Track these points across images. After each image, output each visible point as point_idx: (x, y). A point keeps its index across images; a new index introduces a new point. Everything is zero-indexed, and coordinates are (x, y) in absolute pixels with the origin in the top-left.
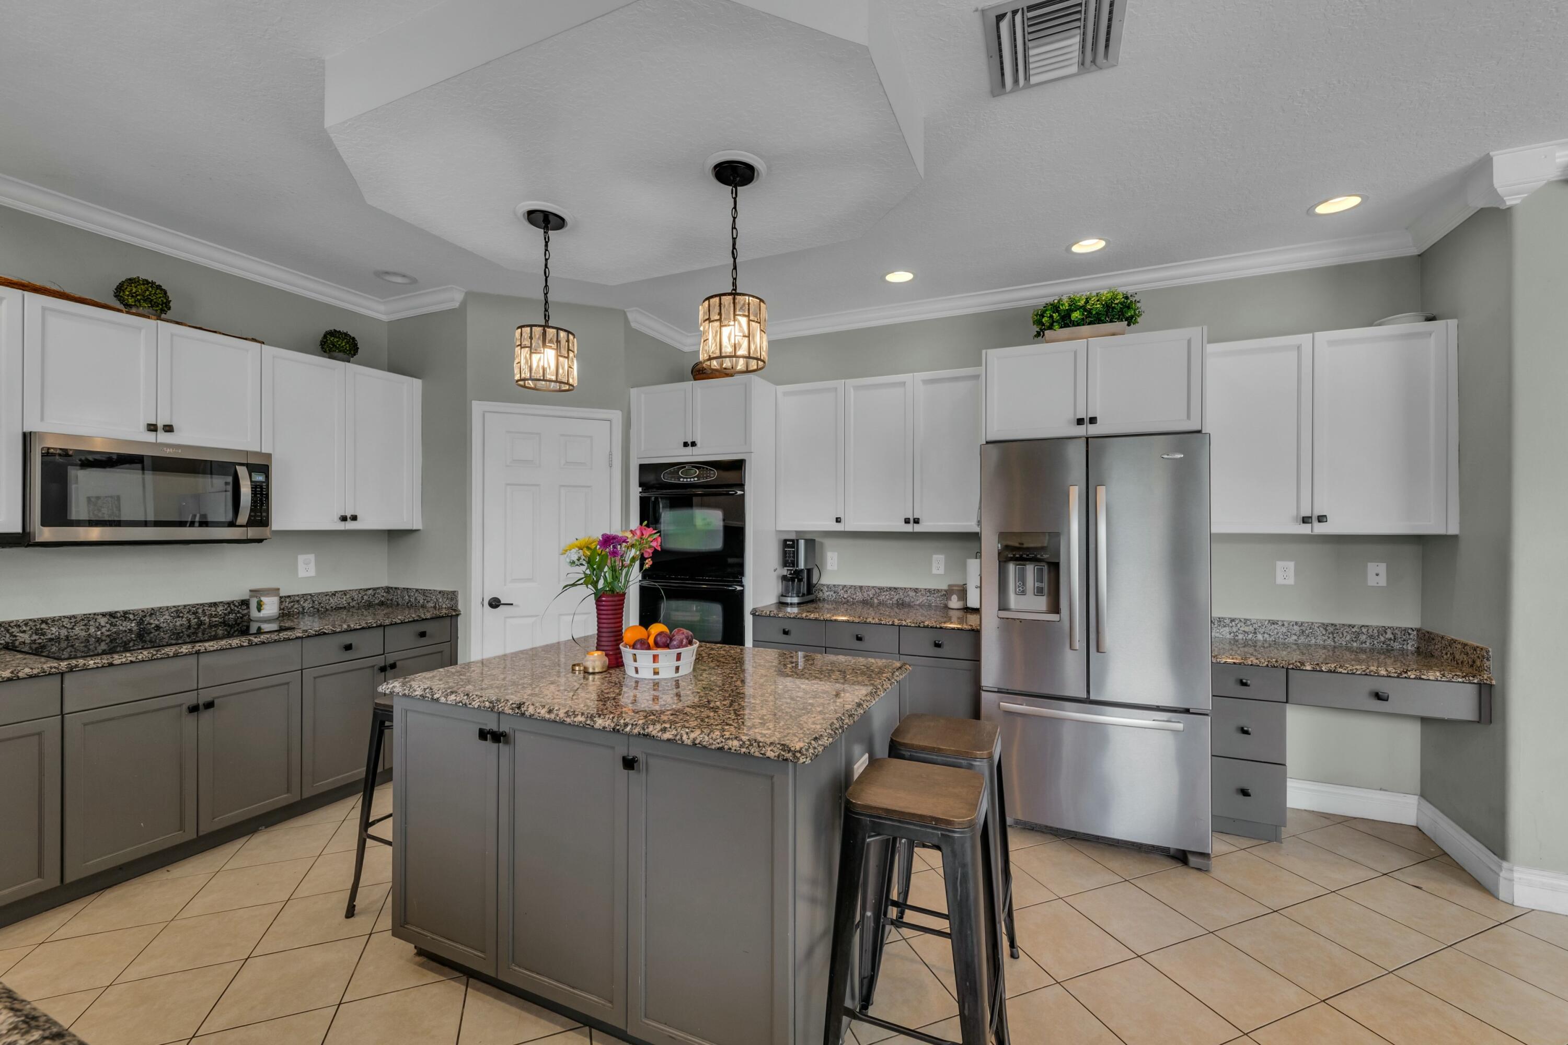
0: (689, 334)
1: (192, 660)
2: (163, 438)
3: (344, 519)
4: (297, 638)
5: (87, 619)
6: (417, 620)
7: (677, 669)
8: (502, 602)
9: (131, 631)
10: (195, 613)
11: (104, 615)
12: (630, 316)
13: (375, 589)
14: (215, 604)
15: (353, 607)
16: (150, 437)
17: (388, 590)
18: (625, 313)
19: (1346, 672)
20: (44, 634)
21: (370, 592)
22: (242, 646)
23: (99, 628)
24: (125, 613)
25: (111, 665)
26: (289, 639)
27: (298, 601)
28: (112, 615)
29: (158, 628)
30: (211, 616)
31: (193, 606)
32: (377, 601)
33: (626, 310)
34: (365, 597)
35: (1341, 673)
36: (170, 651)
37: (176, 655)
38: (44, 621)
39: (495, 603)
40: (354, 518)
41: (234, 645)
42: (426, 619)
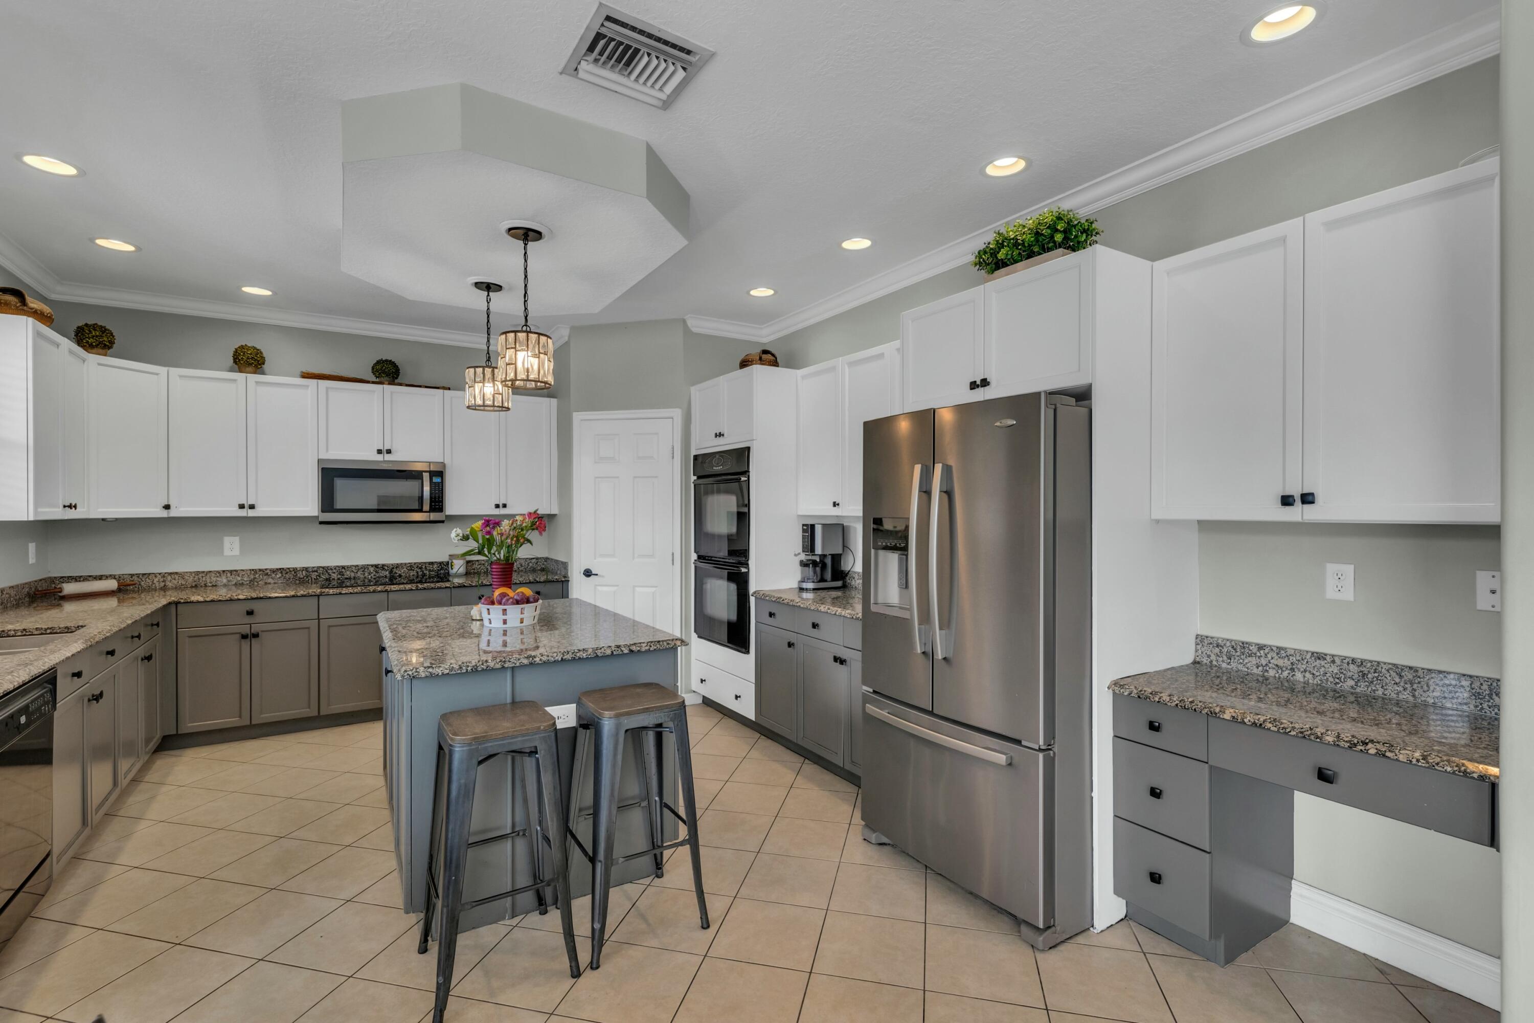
0: (762, 326)
1: (385, 595)
2: (388, 457)
3: (497, 506)
4: (446, 587)
5: (364, 568)
6: (533, 583)
7: (505, 622)
8: (593, 573)
9: (386, 577)
10: (421, 568)
11: (372, 566)
12: (690, 323)
13: (537, 559)
14: (432, 563)
15: (522, 571)
16: (380, 458)
17: (546, 559)
18: (684, 321)
19: (1276, 729)
20: (343, 575)
21: (534, 560)
22: (412, 590)
23: (370, 573)
24: (383, 565)
25: (340, 594)
26: (441, 588)
27: (484, 564)
28: (376, 566)
29: (400, 576)
30: (430, 571)
31: (420, 564)
32: (539, 568)
33: (685, 318)
34: (531, 564)
35: (1269, 729)
36: (371, 588)
37: (374, 592)
38: (343, 567)
39: (588, 573)
40: (505, 506)
41: (407, 588)
42: (540, 582)
